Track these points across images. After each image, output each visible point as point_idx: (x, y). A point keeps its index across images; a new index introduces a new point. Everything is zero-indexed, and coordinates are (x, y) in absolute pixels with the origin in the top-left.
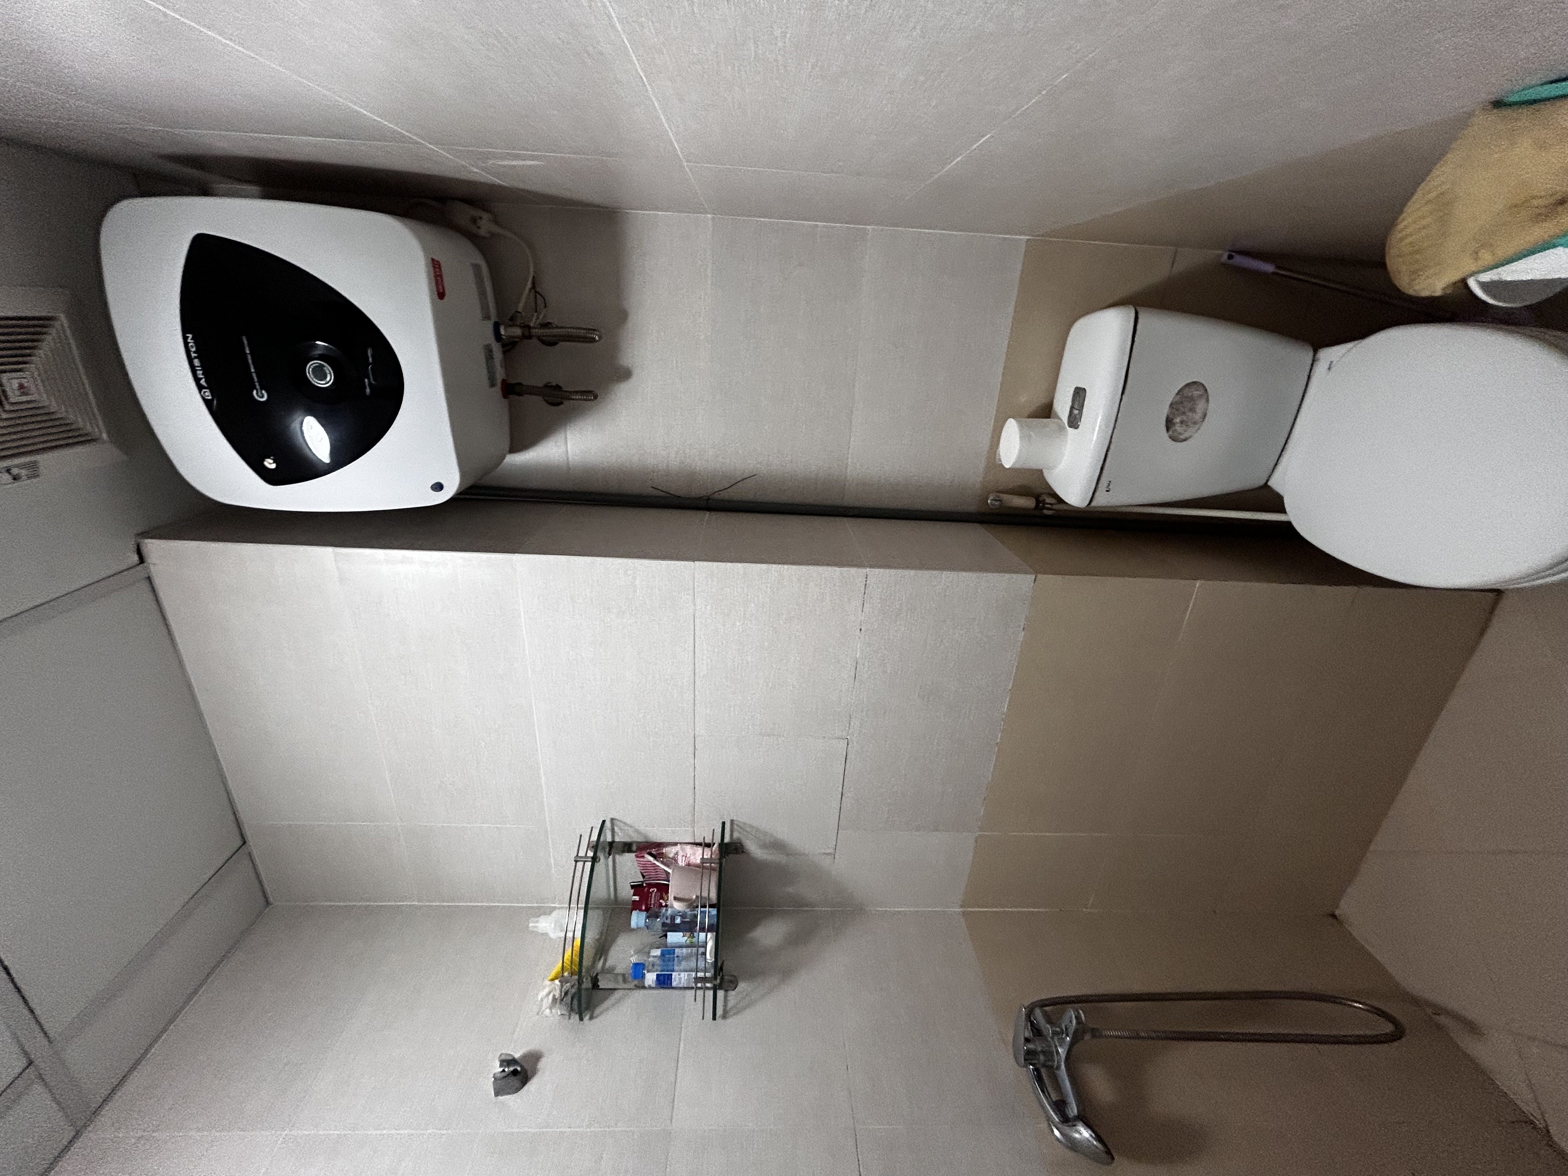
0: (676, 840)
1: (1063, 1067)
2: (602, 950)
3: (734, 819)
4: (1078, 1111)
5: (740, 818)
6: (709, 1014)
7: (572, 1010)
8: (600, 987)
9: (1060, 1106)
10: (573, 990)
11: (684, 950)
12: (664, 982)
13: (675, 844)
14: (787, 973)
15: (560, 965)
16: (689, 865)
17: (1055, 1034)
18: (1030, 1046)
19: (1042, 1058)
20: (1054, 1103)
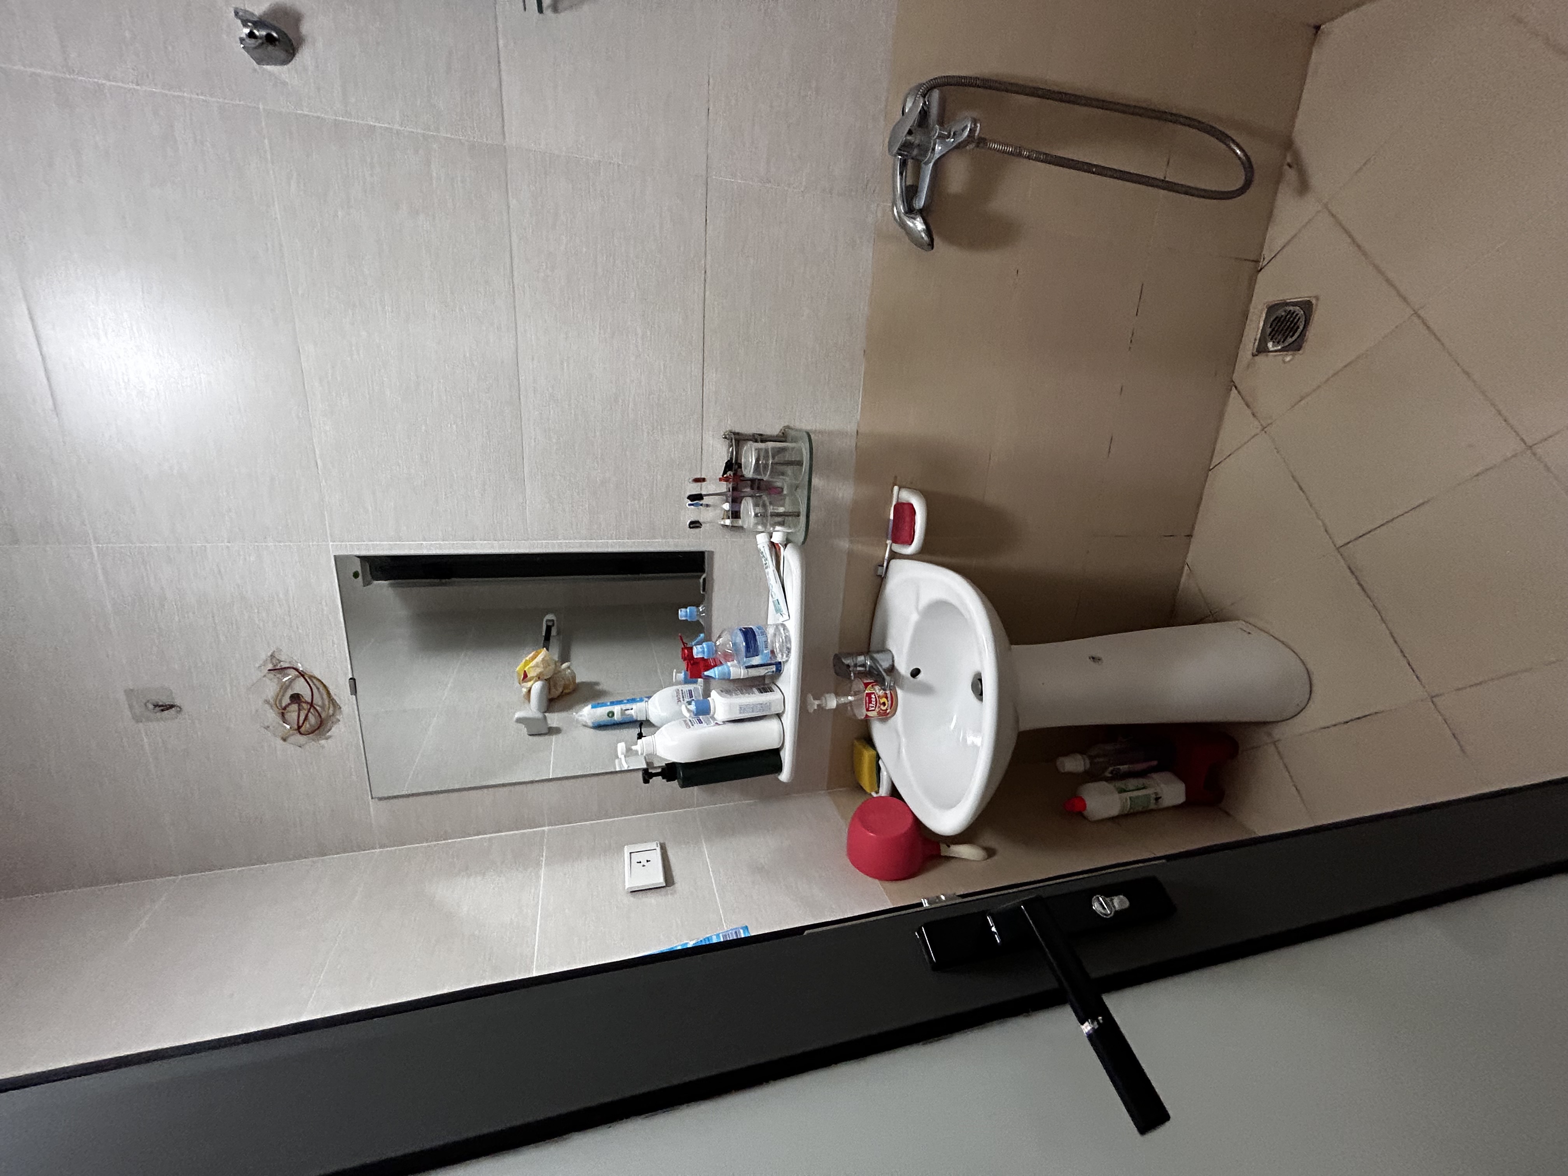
1: (931, 164)
4: (925, 203)
9: (911, 193)
17: (941, 137)
18: (909, 138)
19: (915, 152)
20: (907, 187)
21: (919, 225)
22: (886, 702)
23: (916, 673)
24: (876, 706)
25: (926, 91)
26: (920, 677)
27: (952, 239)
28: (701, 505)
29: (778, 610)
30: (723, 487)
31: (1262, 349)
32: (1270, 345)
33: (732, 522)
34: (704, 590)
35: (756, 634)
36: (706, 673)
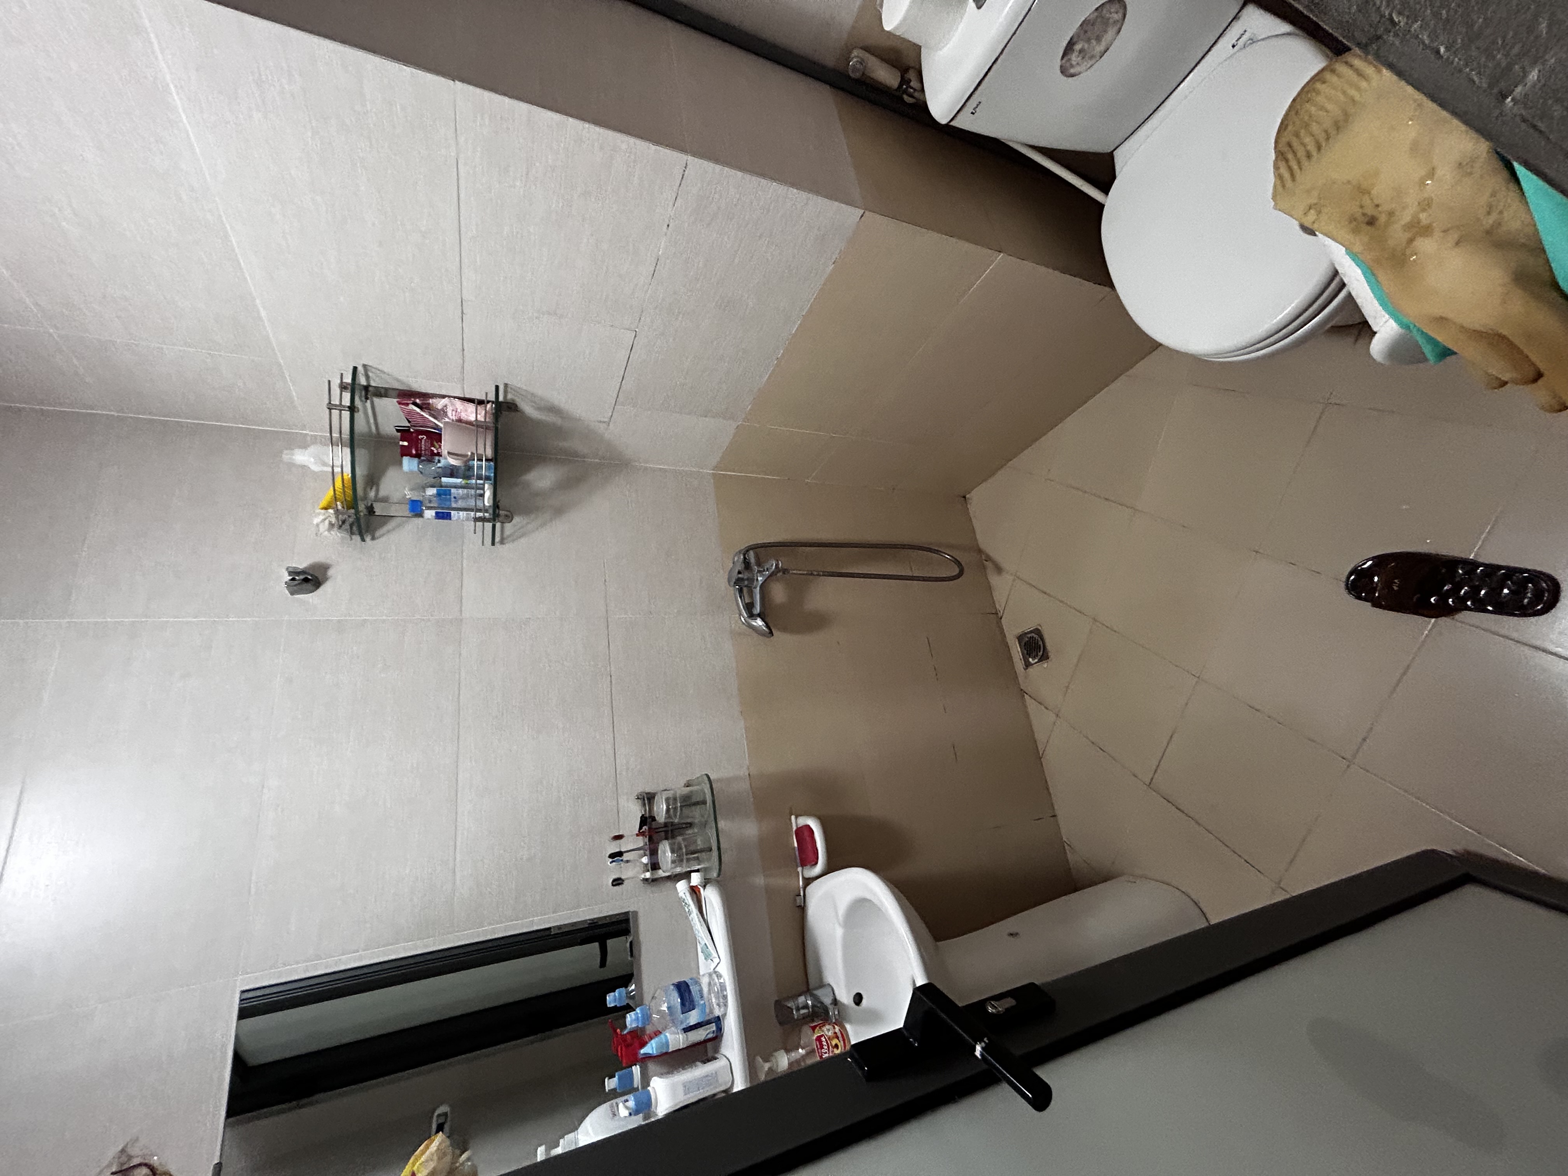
0: (444, 393)
1: (758, 588)
2: (373, 480)
3: (509, 383)
4: (760, 610)
5: (514, 382)
6: (488, 539)
7: (352, 533)
8: (376, 514)
9: (749, 607)
10: (351, 520)
11: (460, 491)
12: (443, 516)
13: (444, 397)
14: (559, 511)
15: (332, 493)
16: (460, 420)
17: (759, 571)
18: (740, 576)
19: (746, 583)
20: (746, 604)
21: (759, 622)
22: (839, 1044)
23: (858, 999)
24: (829, 1050)
25: (746, 552)
26: (864, 1002)
27: (785, 629)
28: (622, 860)
29: (708, 956)
30: (641, 842)
31: (1028, 665)
32: (1031, 660)
33: (652, 874)
34: (632, 955)
35: (689, 984)
36: (642, 1051)
